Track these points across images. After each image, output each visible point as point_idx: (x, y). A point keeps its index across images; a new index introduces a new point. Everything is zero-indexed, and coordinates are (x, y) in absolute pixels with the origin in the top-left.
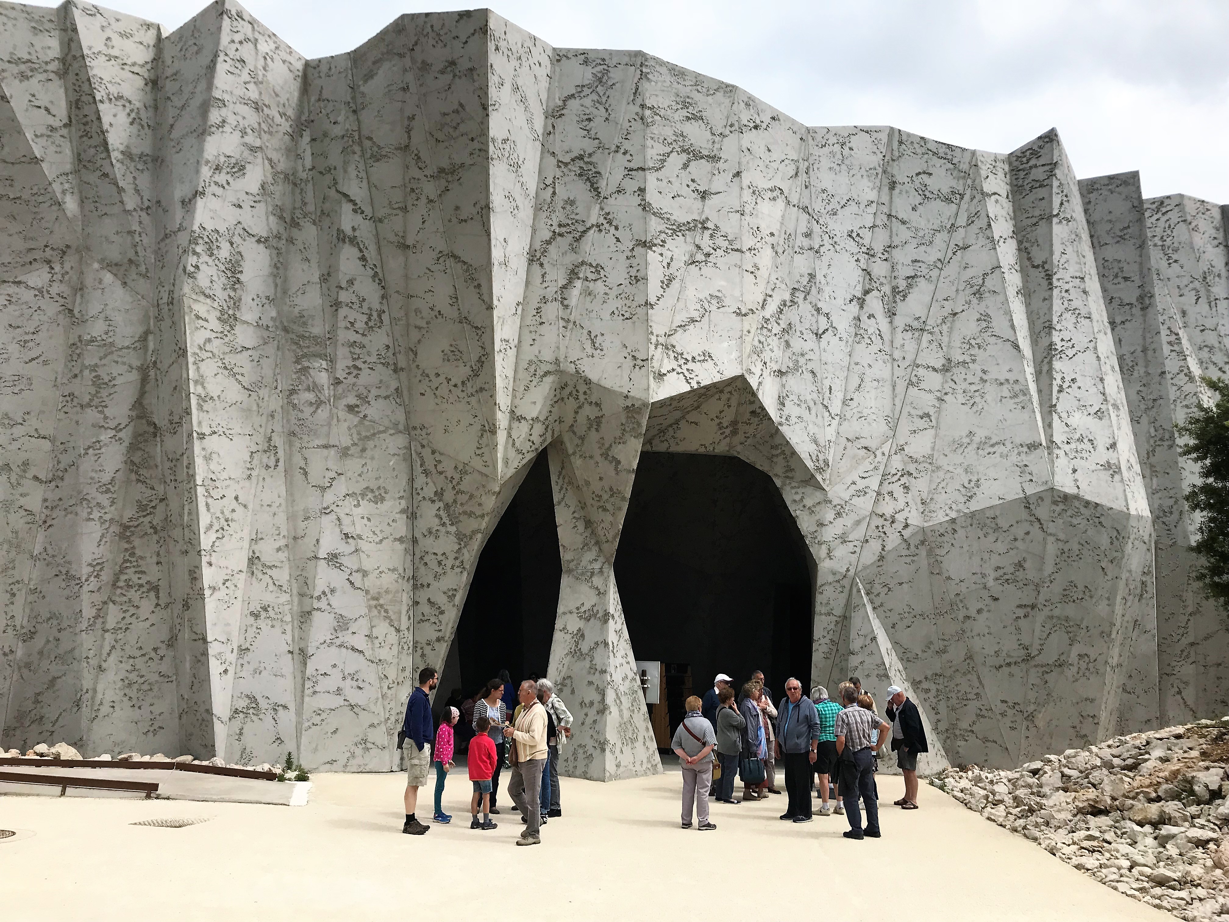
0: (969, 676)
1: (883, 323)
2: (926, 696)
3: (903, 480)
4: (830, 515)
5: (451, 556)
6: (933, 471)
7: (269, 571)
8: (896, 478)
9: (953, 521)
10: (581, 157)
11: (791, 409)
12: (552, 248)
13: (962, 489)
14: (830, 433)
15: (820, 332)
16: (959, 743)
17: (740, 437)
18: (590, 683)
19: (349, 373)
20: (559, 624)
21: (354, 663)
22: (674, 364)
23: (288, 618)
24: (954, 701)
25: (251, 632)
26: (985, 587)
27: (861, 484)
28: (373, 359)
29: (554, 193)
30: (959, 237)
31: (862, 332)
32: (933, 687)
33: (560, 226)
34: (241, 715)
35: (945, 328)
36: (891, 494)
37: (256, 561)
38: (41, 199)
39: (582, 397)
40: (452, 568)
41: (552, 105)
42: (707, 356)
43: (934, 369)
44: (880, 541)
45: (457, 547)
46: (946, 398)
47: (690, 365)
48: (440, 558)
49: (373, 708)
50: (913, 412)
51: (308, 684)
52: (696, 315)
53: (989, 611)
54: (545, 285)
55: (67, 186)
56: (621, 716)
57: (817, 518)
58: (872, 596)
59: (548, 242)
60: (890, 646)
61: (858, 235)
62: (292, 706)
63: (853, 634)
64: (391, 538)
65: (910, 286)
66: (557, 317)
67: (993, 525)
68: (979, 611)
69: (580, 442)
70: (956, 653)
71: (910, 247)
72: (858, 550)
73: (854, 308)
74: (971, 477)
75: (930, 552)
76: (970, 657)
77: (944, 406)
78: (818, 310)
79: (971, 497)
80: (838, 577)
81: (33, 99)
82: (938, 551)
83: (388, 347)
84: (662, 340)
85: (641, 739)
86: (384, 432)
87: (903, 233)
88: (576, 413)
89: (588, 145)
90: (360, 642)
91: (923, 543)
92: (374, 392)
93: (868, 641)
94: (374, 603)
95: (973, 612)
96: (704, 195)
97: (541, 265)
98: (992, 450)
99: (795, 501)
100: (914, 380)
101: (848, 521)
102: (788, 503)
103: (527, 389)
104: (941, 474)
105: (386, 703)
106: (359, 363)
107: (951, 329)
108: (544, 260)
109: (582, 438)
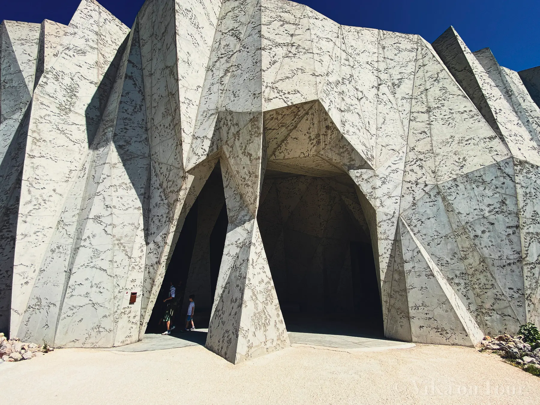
0: (485, 273)
1: (391, 97)
2: (459, 288)
3: (418, 163)
4: (378, 183)
5: (165, 216)
6: (435, 156)
7: (66, 227)
8: (413, 163)
9: (455, 180)
10: (233, 30)
12: (218, 64)
13: (455, 163)
14: (372, 142)
15: (359, 98)
16: (486, 318)
18: (238, 286)
19: (122, 131)
20: (225, 251)
21: (98, 277)
22: (278, 95)
23: (69, 252)
24: (478, 291)
25: (49, 259)
26: (484, 217)
27: (394, 167)
28: (136, 125)
29: (220, 44)
30: (420, 62)
31: (380, 100)
32: (462, 282)
33: (222, 54)
34: (31, 309)
35: (423, 96)
36: (412, 170)
37: (61, 222)
38: (21, 85)
39: (229, 123)
40: (165, 222)
41: (221, 16)
42: (297, 92)
43: (422, 112)
44: (411, 195)
45: (167, 211)
46: (432, 123)
47: (287, 95)
48: (160, 218)
49: (107, 305)
50: (415, 132)
51: (69, 290)
52: (290, 76)
53: (489, 231)
54: (213, 78)
55: (30, 79)
57: (371, 184)
58: (412, 227)
59: (216, 62)
60: (429, 257)
61: (371, 63)
62: (58, 305)
63: (404, 250)
64: (133, 208)
65: (400, 82)
66: (218, 90)
67: (481, 180)
68: (483, 232)
69: (231, 149)
70: (474, 260)
71: (397, 68)
72: (398, 201)
73: (375, 91)
74: (459, 157)
75: (444, 199)
76: (483, 260)
77: (432, 126)
78: (357, 89)
79: (463, 166)
80: (389, 217)
81: (24, 51)
82: (449, 198)
83: (143, 120)
84: (270, 85)
86: (137, 157)
87: (393, 64)
88: (228, 133)
89: (236, 25)
90: (105, 265)
91: (438, 193)
92: (134, 139)
93: (415, 254)
94: (117, 242)
95: (479, 233)
96: (292, 35)
97: (212, 71)
98: (468, 143)
99: (357, 177)
100: (412, 118)
101: (390, 185)
102: (353, 178)
103: (201, 124)
104: (440, 157)
105: (116, 302)
106: (128, 127)
107: (426, 95)
108: (214, 69)
109: (232, 147)
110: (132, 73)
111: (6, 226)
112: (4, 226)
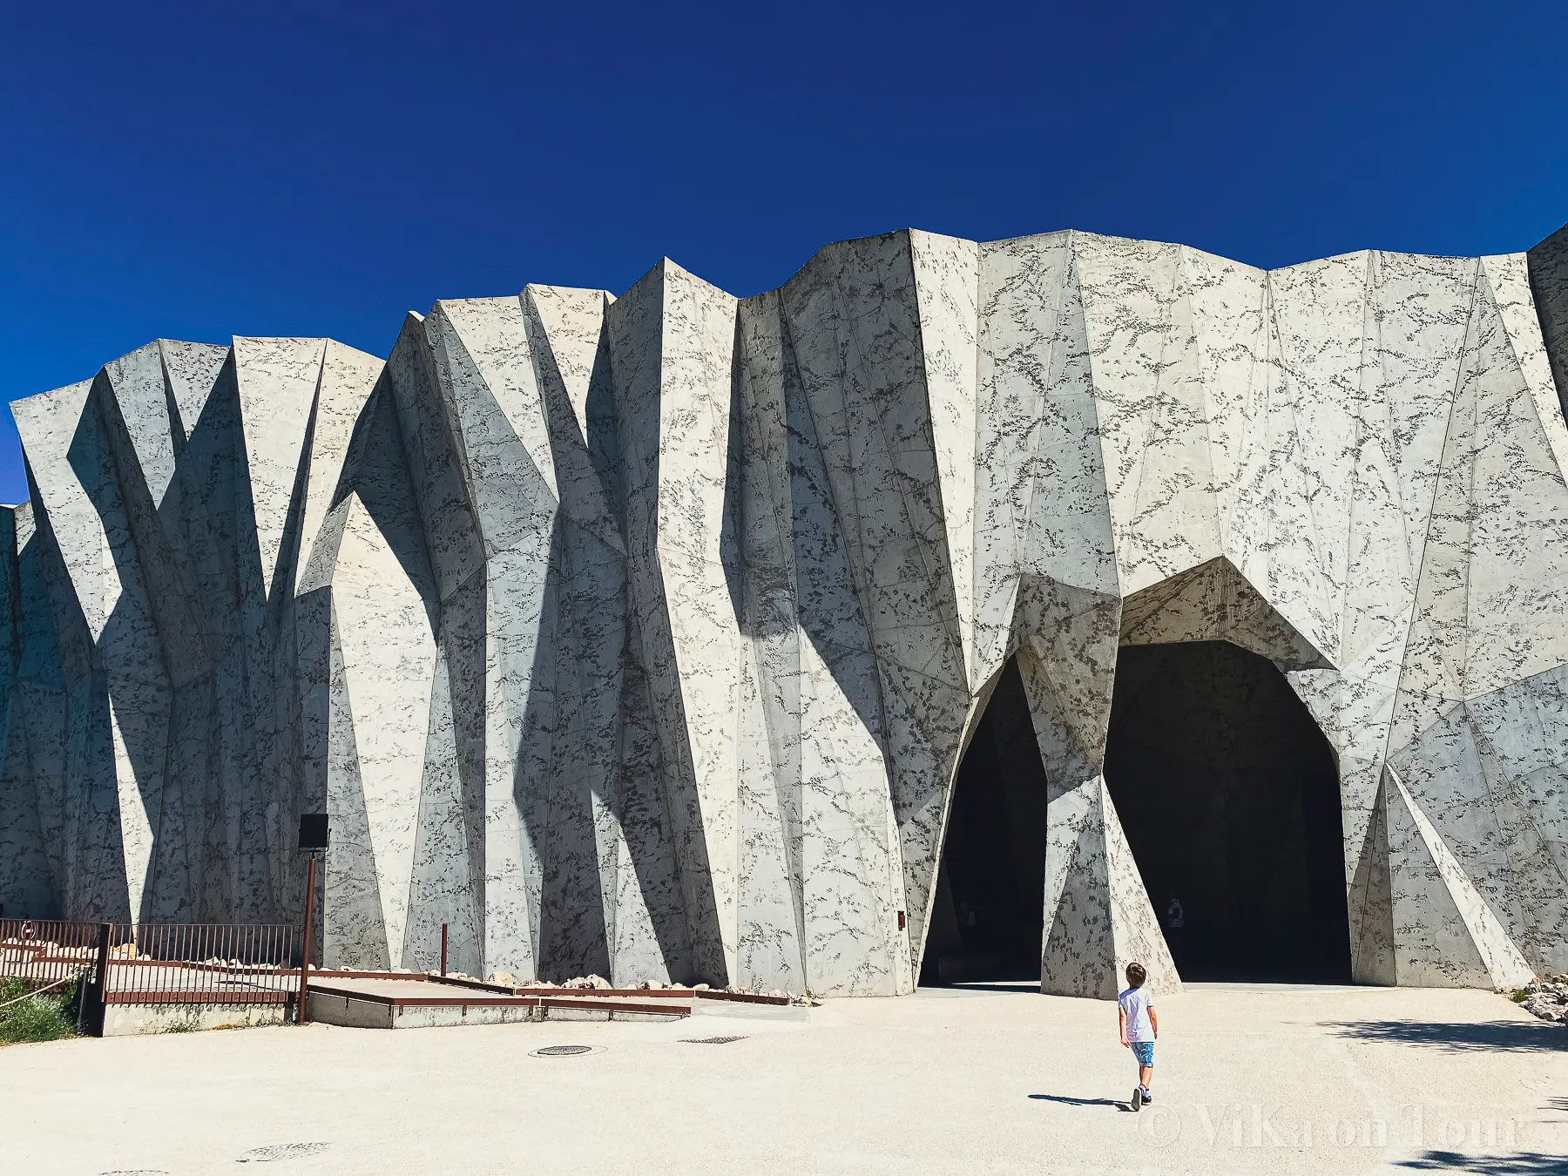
0: (1545, 870)
1: (1387, 473)
2: (1493, 896)
3: (1433, 649)
4: (1345, 696)
5: (930, 773)
6: (1469, 636)
7: (758, 799)
8: (1423, 648)
9: (1501, 691)
10: (1019, 352)
11: (1284, 584)
12: (998, 449)
13: (1507, 652)
14: (1337, 605)
15: (1311, 493)
16: (1543, 949)
17: (1231, 621)
18: (1092, 898)
19: (811, 601)
20: (1051, 837)
21: (848, 886)
22: (1144, 554)
23: (781, 845)
24: (1531, 901)
25: (749, 859)
26: (1553, 765)
27: (1381, 659)
28: (833, 582)
29: (995, 393)
30: (1470, 362)
31: (1361, 486)
32: (1501, 885)
33: (1004, 425)
34: (748, 943)
35: (1465, 469)
36: (1419, 666)
37: (745, 791)
38: (524, 472)
39: (1047, 599)
40: (932, 785)
41: (983, 303)
42: (1180, 540)
43: (1457, 518)
44: (1412, 721)
45: (935, 764)
46: (1474, 549)
47: (1163, 553)
48: (919, 775)
49: (871, 931)
50: (1436, 570)
51: (807, 909)
52: (1162, 498)
53: (1560, 792)
54: (995, 487)
55: (544, 457)
56: (1130, 932)
57: (1332, 701)
58: (1410, 784)
59: (994, 444)
60: (1439, 840)
61: (1343, 379)
62: (794, 932)
63: (1391, 829)
64: (869, 759)
65: (1415, 427)
66: (1011, 518)
67: (1553, 692)
68: (1549, 793)
69: (1050, 645)
70: (1525, 845)
71: (1409, 383)
72: (1386, 733)
73: (1349, 460)
74: (1518, 638)
75: (1475, 730)
76: (1544, 846)
77: (1474, 559)
78: (1305, 470)
79: (1521, 662)
80: (1365, 765)
81: (508, 383)
82: (1485, 727)
83: (845, 569)
84: (1127, 530)
85: (1154, 956)
86: (850, 654)
87: (1398, 368)
88: (1043, 615)
89: (1026, 338)
90: (852, 866)
91: (1465, 719)
92: (837, 615)
93: (1410, 836)
94: (859, 825)
95: (1540, 795)
96: (1157, 369)
97: (989, 467)
98: (1542, 604)
99: (1303, 685)
100: (1433, 533)
101: (1370, 700)
102: (1296, 689)
103: (988, 596)
104: (1479, 638)
105: (883, 925)
106: (820, 589)
107: (1472, 469)
108: (991, 463)
109: (1052, 641)
110: (801, 460)
111: (634, 800)
112: (631, 799)
